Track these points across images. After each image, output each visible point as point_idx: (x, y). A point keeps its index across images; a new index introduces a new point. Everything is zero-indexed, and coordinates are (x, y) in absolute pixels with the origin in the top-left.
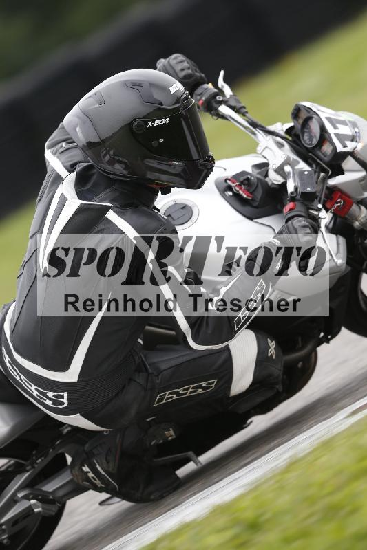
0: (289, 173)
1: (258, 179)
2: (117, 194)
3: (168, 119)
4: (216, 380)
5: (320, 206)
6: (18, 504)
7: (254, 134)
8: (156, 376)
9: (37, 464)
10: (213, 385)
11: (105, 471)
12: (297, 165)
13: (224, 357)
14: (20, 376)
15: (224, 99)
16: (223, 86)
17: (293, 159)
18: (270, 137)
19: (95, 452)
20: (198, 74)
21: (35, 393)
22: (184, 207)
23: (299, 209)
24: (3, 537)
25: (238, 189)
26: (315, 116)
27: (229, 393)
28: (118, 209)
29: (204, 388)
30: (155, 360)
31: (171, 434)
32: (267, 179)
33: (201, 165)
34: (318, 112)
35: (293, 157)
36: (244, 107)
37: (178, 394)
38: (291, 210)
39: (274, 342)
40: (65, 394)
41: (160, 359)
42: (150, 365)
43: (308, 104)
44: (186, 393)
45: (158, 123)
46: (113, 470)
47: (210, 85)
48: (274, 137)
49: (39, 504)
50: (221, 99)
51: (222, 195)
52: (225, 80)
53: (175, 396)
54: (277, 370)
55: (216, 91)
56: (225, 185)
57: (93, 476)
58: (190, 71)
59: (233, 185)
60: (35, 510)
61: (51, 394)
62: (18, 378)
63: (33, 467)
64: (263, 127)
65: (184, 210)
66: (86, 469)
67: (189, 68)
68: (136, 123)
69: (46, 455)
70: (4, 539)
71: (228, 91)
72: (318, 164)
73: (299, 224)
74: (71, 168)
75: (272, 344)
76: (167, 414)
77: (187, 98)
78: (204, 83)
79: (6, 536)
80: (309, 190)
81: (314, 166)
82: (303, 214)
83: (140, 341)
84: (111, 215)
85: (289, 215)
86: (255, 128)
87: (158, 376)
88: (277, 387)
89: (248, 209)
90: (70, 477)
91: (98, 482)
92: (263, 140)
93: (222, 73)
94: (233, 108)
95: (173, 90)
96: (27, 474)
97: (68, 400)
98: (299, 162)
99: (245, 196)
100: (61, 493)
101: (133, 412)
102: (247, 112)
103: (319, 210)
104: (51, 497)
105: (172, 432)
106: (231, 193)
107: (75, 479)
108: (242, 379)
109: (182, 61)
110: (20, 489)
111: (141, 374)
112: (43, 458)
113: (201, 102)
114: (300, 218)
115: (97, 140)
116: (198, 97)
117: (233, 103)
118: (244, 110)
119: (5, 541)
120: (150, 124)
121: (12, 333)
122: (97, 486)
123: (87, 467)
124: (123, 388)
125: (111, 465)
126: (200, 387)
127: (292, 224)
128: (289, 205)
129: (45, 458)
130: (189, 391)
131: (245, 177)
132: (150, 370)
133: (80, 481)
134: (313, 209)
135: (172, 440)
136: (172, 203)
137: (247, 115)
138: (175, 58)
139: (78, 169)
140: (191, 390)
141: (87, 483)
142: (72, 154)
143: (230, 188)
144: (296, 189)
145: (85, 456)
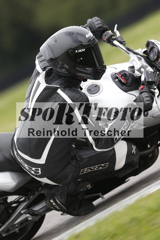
0: (143, 72)
1: (130, 74)
2: (62, 82)
3: (84, 49)
4: (108, 163)
5: (155, 87)
6: (23, 215)
7: (129, 54)
8: (81, 161)
9: (30, 198)
10: (107, 166)
11: (60, 202)
12: (147, 68)
13: (112, 153)
14: (21, 160)
15: (116, 38)
16: (116, 32)
17: (145, 65)
18: (135, 56)
19: (56, 193)
20: (105, 26)
21: (27, 168)
22: (96, 86)
23: (146, 88)
24: (16, 230)
25: (120, 78)
26: (155, 47)
27: (114, 169)
28: (62, 89)
29: (103, 167)
30: (81, 154)
31: (89, 186)
32: (134, 74)
33: (100, 69)
34: (157, 45)
35: (145, 64)
36: (125, 42)
37: (91, 169)
38: (142, 89)
39: (135, 146)
40: (40, 169)
41: (84, 154)
42: (78, 157)
43: (153, 41)
44: (94, 169)
45: (80, 51)
46: (64, 202)
47: (110, 31)
48: (137, 55)
49: (30, 216)
50: (114, 38)
51: (114, 81)
52: (117, 29)
53: (89, 170)
54: (136, 159)
55: (113, 34)
56: (115, 76)
57: (55, 204)
58: (101, 25)
59: (118, 76)
60: (29, 219)
61: (34, 169)
62: (20, 161)
63: (29, 200)
64: (132, 51)
65: (96, 87)
66: (52, 201)
67: (101, 24)
68: (70, 51)
69: (34, 194)
70: (17, 230)
71: (118, 34)
72: (156, 68)
73: (145, 96)
74: (44, 69)
75: (134, 147)
76: (87, 178)
77: (94, 40)
78: (107, 30)
79: (18, 229)
80: (150, 80)
81: (154, 69)
82: (147, 91)
83: (73, 146)
84: (59, 91)
85: (142, 91)
86: (129, 51)
87: (82, 161)
88: (136, 166)
89: (125, 87)
90: (45, 205)
91: (57, 207)
92: (133, 56)
93: (116, 25)
94: (120, 42)
95: (87, 36)
96: (26, 202)
97: (41, 172)
98: (148, 67)
99: (123, 81)
100: (41, 211)
101: (70, 177)
102: (126, 44)
103: (155, 89)
104: (36, 213)
105: (89, 185)
106: (117, 80)
107: (47, 205)
108: (120, 162)
109: (98, 20)
110: (23, 209)
111: (74, 160)
112: (33, 196)
113: (105, 39)
114: (146, 93)
115: (54, 58)
116: (104, 37)
117: (120, 40)
118: (124, 43)
119: (17, 232)
120: (76, 51)
121: (17, 141)
122: (57, 209)
123: (52, 200)
124: (66, 166)
125: (63, 199)
126: (101, 166)
127: (142, 95)
128: (142, 87)
129: (34, 196)
130: (96, 168)
131: (124, 73)
132: (78, 159)
133: (50, 207)
134: (152, 89)
135: (90, 189)
136: (91, 84)
137: (125, 45)
138: (95, 19)
139: (47, 70)
140: (97, 167)
141: (53, 207)
142: (44, 63)
143: (117, 78)
144: (145, 79)
145: (51, 195)
